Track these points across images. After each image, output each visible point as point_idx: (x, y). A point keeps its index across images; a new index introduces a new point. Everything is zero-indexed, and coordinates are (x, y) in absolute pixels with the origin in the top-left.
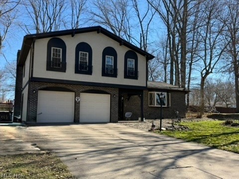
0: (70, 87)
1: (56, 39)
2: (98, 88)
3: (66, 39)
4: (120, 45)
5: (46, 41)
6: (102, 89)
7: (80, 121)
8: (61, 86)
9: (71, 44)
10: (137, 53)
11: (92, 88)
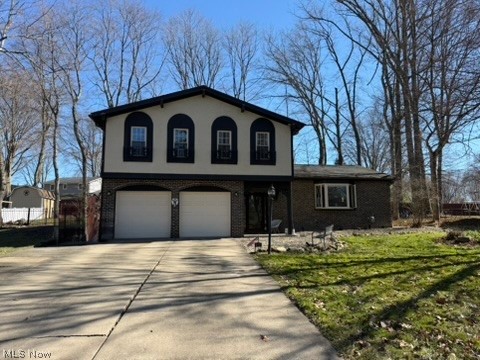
0: (163, 185)
1: (136, 114)
2: (207, 183)
3: (153, 113)
4: (242, 111)
5: (122, 118)
6: (214, 184)
7: (181, 235)
8: (149, 182)
9: (160, 118)
10: (273, 122)
11: (197, 183)
